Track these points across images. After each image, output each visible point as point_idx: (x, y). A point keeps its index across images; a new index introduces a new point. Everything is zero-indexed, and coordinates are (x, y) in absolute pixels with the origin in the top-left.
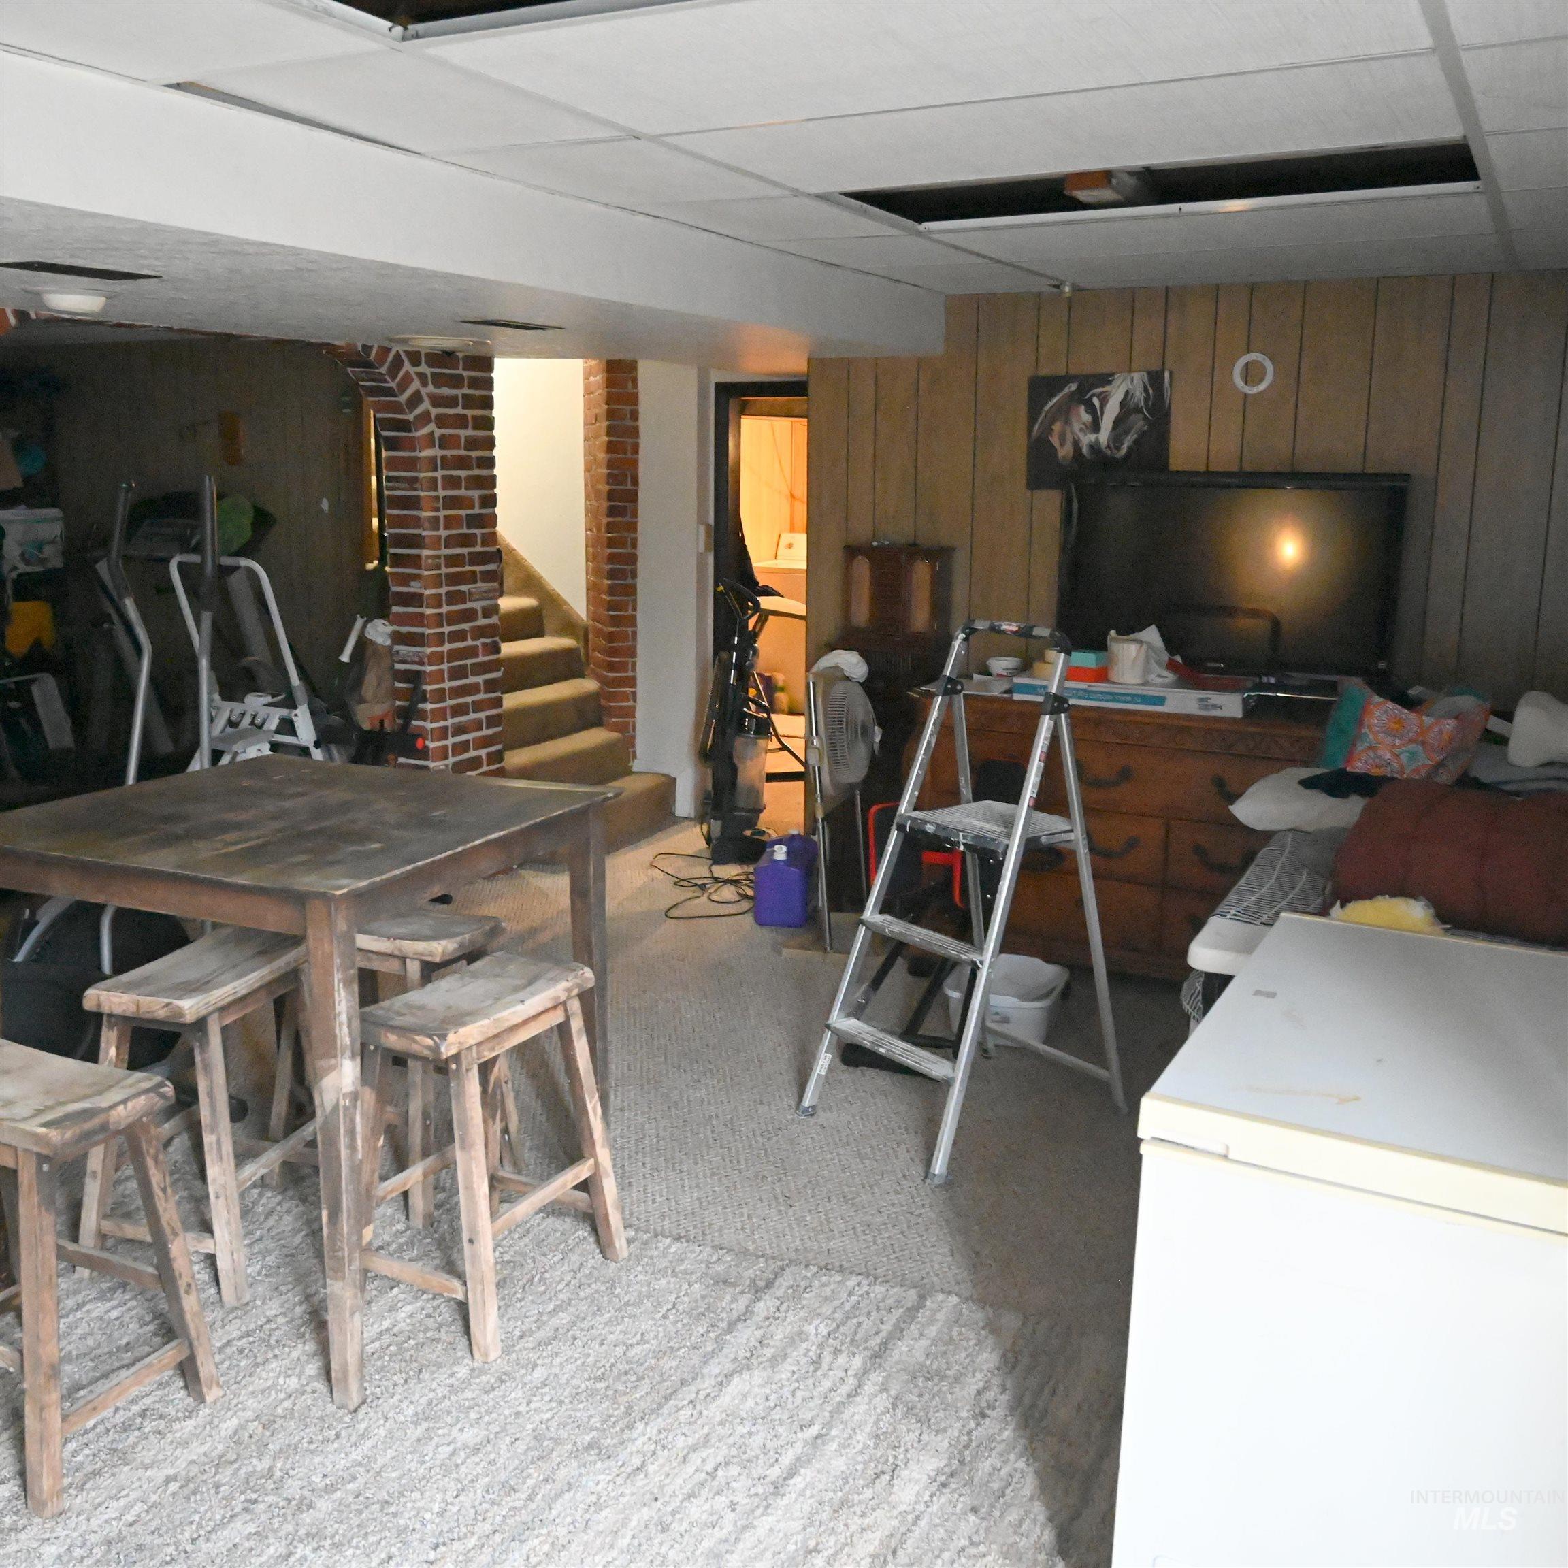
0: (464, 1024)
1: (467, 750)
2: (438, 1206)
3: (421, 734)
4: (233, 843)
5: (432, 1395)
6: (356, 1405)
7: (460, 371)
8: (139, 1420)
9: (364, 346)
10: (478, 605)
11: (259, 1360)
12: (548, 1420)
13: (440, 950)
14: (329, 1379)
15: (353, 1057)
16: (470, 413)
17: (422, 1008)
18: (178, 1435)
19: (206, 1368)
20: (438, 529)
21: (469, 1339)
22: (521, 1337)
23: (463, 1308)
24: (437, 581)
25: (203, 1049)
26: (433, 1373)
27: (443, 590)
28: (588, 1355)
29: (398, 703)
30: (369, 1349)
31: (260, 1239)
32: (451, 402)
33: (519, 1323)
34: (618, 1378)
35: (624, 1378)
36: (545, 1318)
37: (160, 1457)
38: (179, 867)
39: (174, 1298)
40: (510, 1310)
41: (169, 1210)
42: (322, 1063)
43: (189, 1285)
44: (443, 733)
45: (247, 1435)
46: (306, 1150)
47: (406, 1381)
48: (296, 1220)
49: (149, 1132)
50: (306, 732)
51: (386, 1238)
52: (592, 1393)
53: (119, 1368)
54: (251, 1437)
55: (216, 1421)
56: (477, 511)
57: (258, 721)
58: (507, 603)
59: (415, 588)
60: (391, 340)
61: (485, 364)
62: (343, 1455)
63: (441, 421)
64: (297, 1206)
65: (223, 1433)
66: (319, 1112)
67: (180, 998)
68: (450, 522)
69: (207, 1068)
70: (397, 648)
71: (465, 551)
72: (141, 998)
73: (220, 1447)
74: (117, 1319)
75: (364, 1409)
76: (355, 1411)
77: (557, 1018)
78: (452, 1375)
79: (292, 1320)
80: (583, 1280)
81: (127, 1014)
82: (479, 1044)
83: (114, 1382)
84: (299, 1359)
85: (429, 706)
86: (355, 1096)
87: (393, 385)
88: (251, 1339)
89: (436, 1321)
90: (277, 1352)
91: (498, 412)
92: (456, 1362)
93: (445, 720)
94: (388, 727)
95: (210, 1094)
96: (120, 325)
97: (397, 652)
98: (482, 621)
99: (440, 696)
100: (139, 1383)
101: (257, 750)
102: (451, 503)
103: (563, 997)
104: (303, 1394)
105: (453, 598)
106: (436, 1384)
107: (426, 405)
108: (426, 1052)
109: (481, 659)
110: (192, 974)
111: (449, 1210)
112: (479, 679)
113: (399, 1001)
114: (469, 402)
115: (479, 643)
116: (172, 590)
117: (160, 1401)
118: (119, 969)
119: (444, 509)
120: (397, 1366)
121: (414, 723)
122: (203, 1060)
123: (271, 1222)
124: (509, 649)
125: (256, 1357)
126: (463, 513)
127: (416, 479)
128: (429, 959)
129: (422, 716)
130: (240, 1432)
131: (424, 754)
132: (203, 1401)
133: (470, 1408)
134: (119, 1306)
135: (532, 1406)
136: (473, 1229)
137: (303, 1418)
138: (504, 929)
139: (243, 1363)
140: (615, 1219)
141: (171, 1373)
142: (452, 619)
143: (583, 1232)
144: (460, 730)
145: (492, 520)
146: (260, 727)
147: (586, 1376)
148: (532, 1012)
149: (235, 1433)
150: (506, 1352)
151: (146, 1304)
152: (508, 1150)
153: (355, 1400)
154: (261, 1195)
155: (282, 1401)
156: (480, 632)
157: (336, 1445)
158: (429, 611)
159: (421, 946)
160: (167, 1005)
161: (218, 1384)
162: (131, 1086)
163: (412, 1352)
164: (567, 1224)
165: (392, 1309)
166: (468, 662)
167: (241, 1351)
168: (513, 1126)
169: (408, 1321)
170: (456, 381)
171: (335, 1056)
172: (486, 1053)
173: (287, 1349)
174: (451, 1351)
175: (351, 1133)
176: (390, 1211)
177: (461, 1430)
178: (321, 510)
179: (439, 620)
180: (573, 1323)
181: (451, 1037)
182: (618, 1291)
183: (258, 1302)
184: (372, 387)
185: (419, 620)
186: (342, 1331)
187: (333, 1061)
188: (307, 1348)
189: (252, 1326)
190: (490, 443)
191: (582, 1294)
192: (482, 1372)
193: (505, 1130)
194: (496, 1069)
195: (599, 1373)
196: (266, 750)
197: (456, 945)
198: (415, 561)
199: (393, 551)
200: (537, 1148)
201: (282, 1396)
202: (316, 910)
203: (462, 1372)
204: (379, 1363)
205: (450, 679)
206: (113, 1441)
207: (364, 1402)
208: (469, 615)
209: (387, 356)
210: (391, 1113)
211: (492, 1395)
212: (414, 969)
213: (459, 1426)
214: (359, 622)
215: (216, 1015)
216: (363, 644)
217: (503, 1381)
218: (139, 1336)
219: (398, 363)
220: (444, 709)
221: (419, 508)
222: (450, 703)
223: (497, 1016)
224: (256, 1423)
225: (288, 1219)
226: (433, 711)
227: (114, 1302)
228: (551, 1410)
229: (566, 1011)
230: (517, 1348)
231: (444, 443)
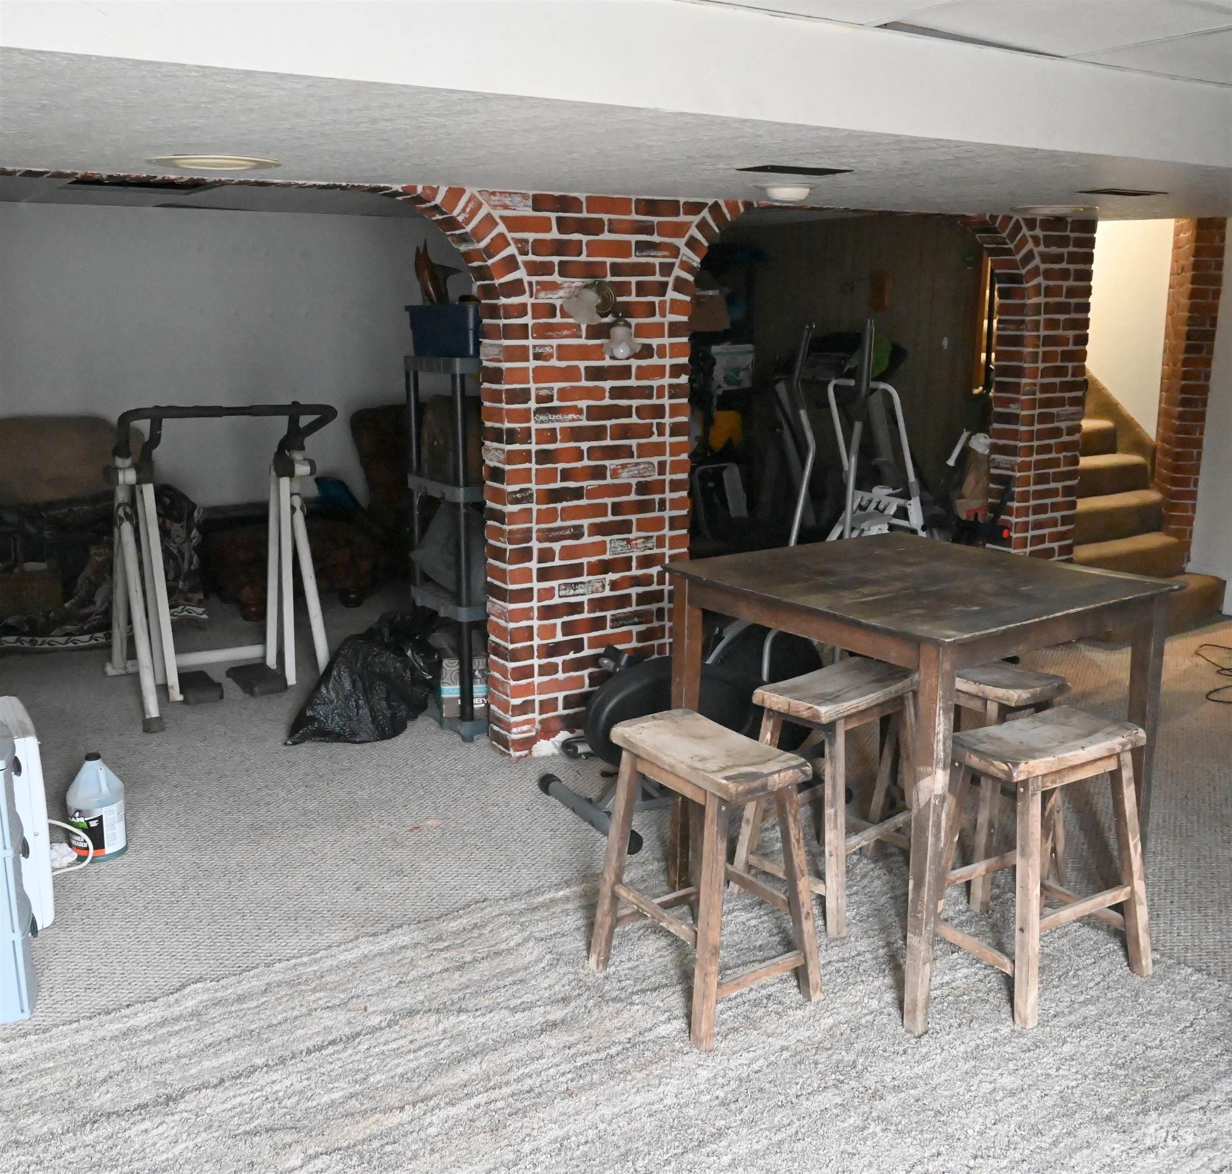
0: (1034, 758)
1: (1043, 542)
2: (994, 898)
3: (1007, 526)
4: (867, 594)
5: (979, 1041)
6: (920, 1033)
7: (1068, 233)
8: (765, 1001)
9: (991, 216)
10: (1063, 425)
11: (850, 980)
12: (1073, 1087)
13: (1016, 697)
14: (901, 1007)
15: (944, 768)
16: (1072, 267)
17: (1000, 739)
18: (791, 1019)
19: (814, 976)
20: (1037, 362)
21: (1012, 1006)
22: (1055, 1016)
23: (1009, 983)
24: (1032, 404)
25: (832, 744)
26: (981, 1025)
27: (1036, 412)
28: (1112, 1046)
29: (990, 500)
30: (934, 994)
31: (856, 893)
32: (1059, 258)
33: (1054, 1005)
34: (1137, 1070)
35: (1142, 1072)
36: (1076, 1006)
37: (778, 1031)
38: (829, 608)
39: (797, 920)
40: (1047, 993)
41: (800, 857)
42: (921, 769)
43: (808, 913)
44: (1025, 527)
45: (839, 1032)
46: (896, 834)
47: (960, 1025)
48: (884, 885)
49: (792, 797)
50: (916, 518)
51: (951, 914)
52: (1114, 1077)
53: (754, 961)
54: (842, 1034)
55: (818, 1017)
56: (1071, 347)
57: (881, 507)
58: (1088, 424)
59: (1013, 409)
60: (1012, 209)
61: (1090, 226)
62: (908, 1067)
63: (1048, 275)
64: (885, 874)
65: (822, 1026)
66: (915, 806)
67: (819, 704)
68: (1047, 357)
69: (833, 758)
70: (993, 456)
71: (1057, 380)
72: (790, 700)
73: (820, 1036)
74: (755, 926)
75: (926, 1038)
76: (919, 1037)
77: (1112, 765)
78: (996, 1030)
79: (876, 958)
80: (1111, 984)
81: (782, 711)
82: (1044, 776)
83: (753, 969)
84: (879, 988)
85: (1015, 505)
86: (943, 799)
87: (1011, 246)
88: (846, 964)
89: (986, 986)
90: (864, 979)
91: (1096, 267)
92: (1000, 1021)
93: (1028, 516)
94: (980, 519)
95: (834, 778)
96: (812, 209)
97: (994, 459)
98: (1065, 438)
99: (1025, 497)
100: (768, 974)
101: (878, 529)
102: (1049, 341)
103: (1118, 749)
104: (881, 1013)
105: (1043, 418)
106: (982, 1034)
107: (1037, 261)
108: (1001, 775)
109: (1063, 469)
110: (830, 689)
111: (1002, 903)
112: (1059, 485)
113: (982, 732)
114: (1073, 258)
115: (1061, 456)
116: (828, 405)
117: (780, 992)
118: (773, 679)
119: (1043, 345)
120: (953, 1012)
121: (1003, 517)
122: (830, 752)
123: (865, 882)
124: (1086, 462)
125: (848, 979)
126: (1059, 349)
127: (1023, 322)
128: (1006, 703)
129: (1010, 512)
130: (835, 1029)
131: (1007, 542)
132: (810, 1000)
133: (1009, 1060)
134: (755, 918)
135: (1061, 1072)
136: (1025, 921)
137: (880, 1032)
138: (1069, 688)
139: (839, 980)
140: (1144, 940)
141: (789, 973)
142: (1042, 435)
143: (1114, 945)
144: (1038, 525)
145: (1083, 355)
146: (882, 512)
147: (1108, 1061)
148: (1090, 757)
149: (831, 1029)
150: (1042, 1024)
151: (774, 920)
152: (1054, 866)
153: (920, 1029)
154: (859, 861)
155: (865, 1015)
156: (1064, 447)
157: (903, 1058)
158: (1023, 428)
159: (1000, 692)
160: (810, 708)
161: (821, 991)
162: (784, 761)
163: (966, 1005)
164: (1101, 935)
165: (953, 968)
166: (1051, 471)
167: (838, 971)
168: (1060, 848)
169: (964, 980)
170: (1063, 242)
171: (932, 766)
172: (1049, 784)
173: (871, 978)
174: (996, 1012)
175: (937, 825)
176: (955, 894)
177: (1001, 1075)
178: (941, 347)
179: (1031, 436)
180: (1100, 1017)
181: (1022, 766)
182: (1141, 1000)
183: (853, 939)
184: (993, 249)
185: (1015, 435)
186: (916, 974)
187: (929, 769)
188: (885, 981)
189: (847, 955)
190: (1088, 291)
191: (1109, 995)
192: (1021, 1035)
193: (1054, 850)
194: (1053, 799)
195: (1120, 1062)
196: (885, 529)
197: (1029, 695)
198: (1016, 388)
199: (998, 379)
200: (1079, 870)
201: (866, 1011)
202: (928, 652)
203: (1005, 1030)
204: (940, 1006)
205: (1034, 484)
206: (747, 1011)
207: (926, 1033)
208: (1057, 432)
209: (1009, 223)
210: (965, 818)
211: (1028, 1055)
212: (993, 709)
213: (999, 1071)
214: (965, 435)
215: (843, 721)
216: (967, 451)
217: (1037, 1047)
218: (768, 943)
219: (1017, 228)
220: (1028, 507)
221: (1022, 345)
222: (1032, 503)
223: (1060, 756)
224: (846, 1026)
225: (877, 883)
226: (1017, 508)
227: (754, 915)
228: (1076, 1080)
229: (1119, 761)
230: (1050, 1024)
231: (1049, 292)
